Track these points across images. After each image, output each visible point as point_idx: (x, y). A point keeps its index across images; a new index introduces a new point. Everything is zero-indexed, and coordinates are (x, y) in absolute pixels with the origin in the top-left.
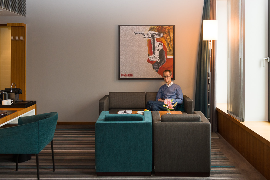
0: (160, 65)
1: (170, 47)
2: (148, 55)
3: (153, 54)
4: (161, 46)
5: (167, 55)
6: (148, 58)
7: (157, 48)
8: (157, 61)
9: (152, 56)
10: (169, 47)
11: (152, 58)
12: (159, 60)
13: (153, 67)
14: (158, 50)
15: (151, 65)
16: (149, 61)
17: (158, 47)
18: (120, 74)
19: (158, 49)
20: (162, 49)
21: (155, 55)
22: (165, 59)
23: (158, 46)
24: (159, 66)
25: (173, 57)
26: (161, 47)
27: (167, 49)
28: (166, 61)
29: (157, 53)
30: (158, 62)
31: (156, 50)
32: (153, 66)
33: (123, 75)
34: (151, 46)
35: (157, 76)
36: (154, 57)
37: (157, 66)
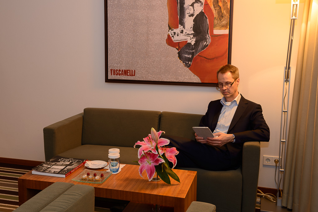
0: (196, 52)
1: (220, 8)
2: (168, 28)
3: (179, 25)
4: (199, 4)
5: (213, 26)
6: (169, 36)
7: (189, 10)
8: (189, 41)
9: (177, 31)
10: (218, 8)
11: (176, 34)
12: (195, 39)
13: (180, 57)
14: (192, 15)
15: (175, 51)
16: (169, 41)
17: (191, 7)
18: (109, 70)
19: (192, 12)
20: (202, 14)
21: (184, 27)
22: (208, 37)
23: (192, 5)
24: (193, 54)
25: (228, 33)
26: (198, 8)
27: (214, 12)
28: (209, 41)
29: (189, 22)
30: (190, 44)
31: (187, 16)
32: (179, 53)
33: (115, 72)
34: (176, 6)
35: (187, 78)
36: (182, 32)
37: (189, 54)
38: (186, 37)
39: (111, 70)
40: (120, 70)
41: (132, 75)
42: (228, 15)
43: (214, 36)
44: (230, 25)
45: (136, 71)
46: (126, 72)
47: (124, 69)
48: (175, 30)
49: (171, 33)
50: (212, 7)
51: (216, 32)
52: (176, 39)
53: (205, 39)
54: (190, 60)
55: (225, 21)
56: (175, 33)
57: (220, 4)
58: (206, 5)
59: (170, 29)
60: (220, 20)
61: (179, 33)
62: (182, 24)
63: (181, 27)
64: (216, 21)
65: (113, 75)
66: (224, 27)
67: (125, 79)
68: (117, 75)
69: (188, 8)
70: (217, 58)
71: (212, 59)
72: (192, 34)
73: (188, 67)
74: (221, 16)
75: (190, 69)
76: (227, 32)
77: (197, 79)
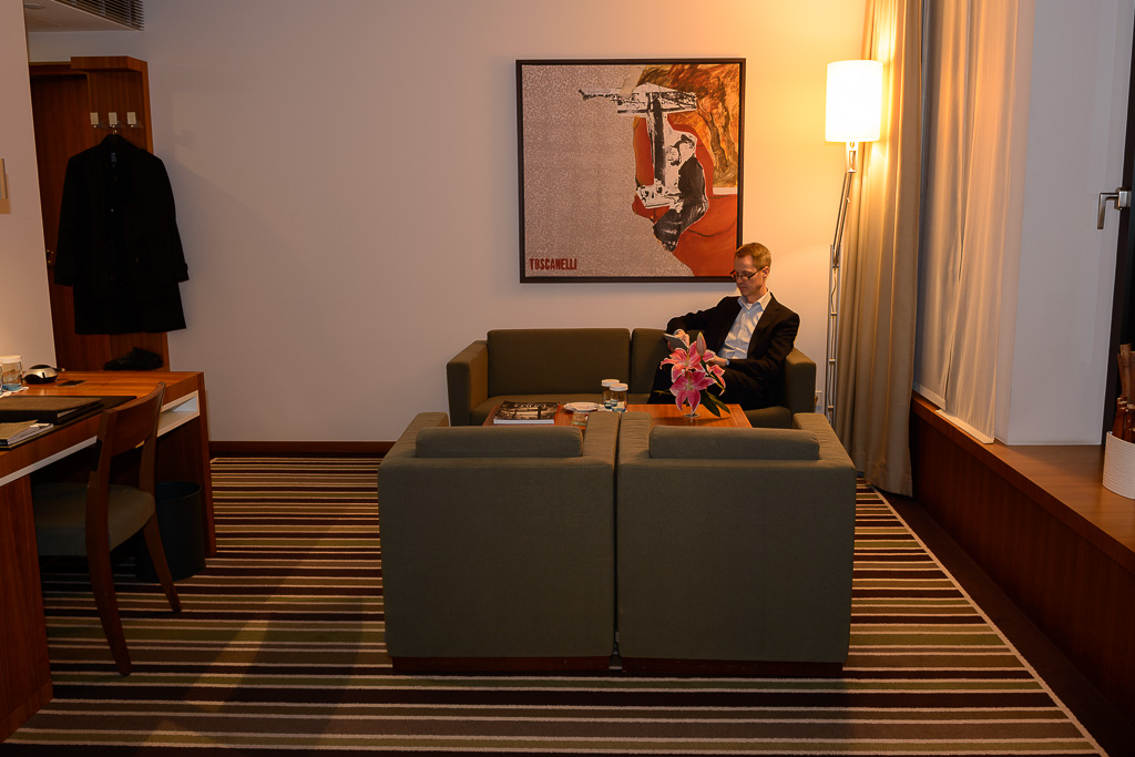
0: (684, 224)
1: (723, 152)
2: (635, 184)
3: (655, 180)
4: (688, 145)
5: (712, 182)
6: (637, 197)
7: (671, 155)
8: (672, 207)
9: (652, 189)
10: (719, 152)
11: (650, 195)
12: (681, 204)
13: (657, 233)
14: (677, 163)
16: (638, 207)
17: (675, 150)
18: (527, 261)
19: (676, 158)
20: (692, 161)
21: (663, 183)
22: (705, 198)
23: (677, 146)
24: (679, 228)
25: (736, 193)
26: (687, 152)
27: (713, 157)
28: (706, 206)
29: (672, 174)
30: (675, 211)
31: (668, 163)
32: (654, 227)
33: (538, 263)
34: (650, 147)
35: (670, 269)
36: (660, 191)
37: (672, 228)
38: (667, 200)
39: (532, 260)
40: (547, 260)
41: (571, 268)
42: (736, 164)
43: (713, 198)
44: (740, 180)
45: (579, 261)
46: (559, 264)
47: (555, 257)
48: (647, 188)
49: (640, 192)
50: (710, 150)
51: (718, 191)
52: (649, 203)
53: (700, 203)
54: (673, 238)
55: (732, 174)
56: (647, 193)
57: (723, 145)
58: (700, 146)
59: (639, 185)
60: (724, 171)
61: (655, 192)
62: (661, 177)
63: (657, 183)
64: (716, 173)
65: (534, 270)
66: (729, 182)
67: (558, 275)
68: (542, 268)
69: (670, 151)
70: (719, 234)
71: (713, 236)
72: (676, 195)
73: (671, 250)
74: (725, 165)
75: (675, 255)
76: (734, 191)
77: (686, 271)
